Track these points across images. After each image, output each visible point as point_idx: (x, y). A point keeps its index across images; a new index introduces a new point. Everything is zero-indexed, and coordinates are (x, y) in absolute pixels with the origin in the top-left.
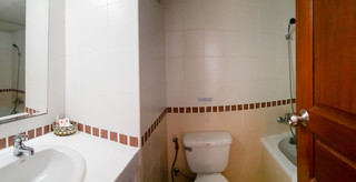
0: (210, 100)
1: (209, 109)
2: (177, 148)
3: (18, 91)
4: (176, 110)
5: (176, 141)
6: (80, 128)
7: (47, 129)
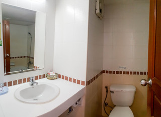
0: (125, 68)
1: (124, 73)
2: (107, 92)
3: (30, 57)
4: (107, 72)
5: (106, 88)
6: (59, 76)
7: (44, 76)
